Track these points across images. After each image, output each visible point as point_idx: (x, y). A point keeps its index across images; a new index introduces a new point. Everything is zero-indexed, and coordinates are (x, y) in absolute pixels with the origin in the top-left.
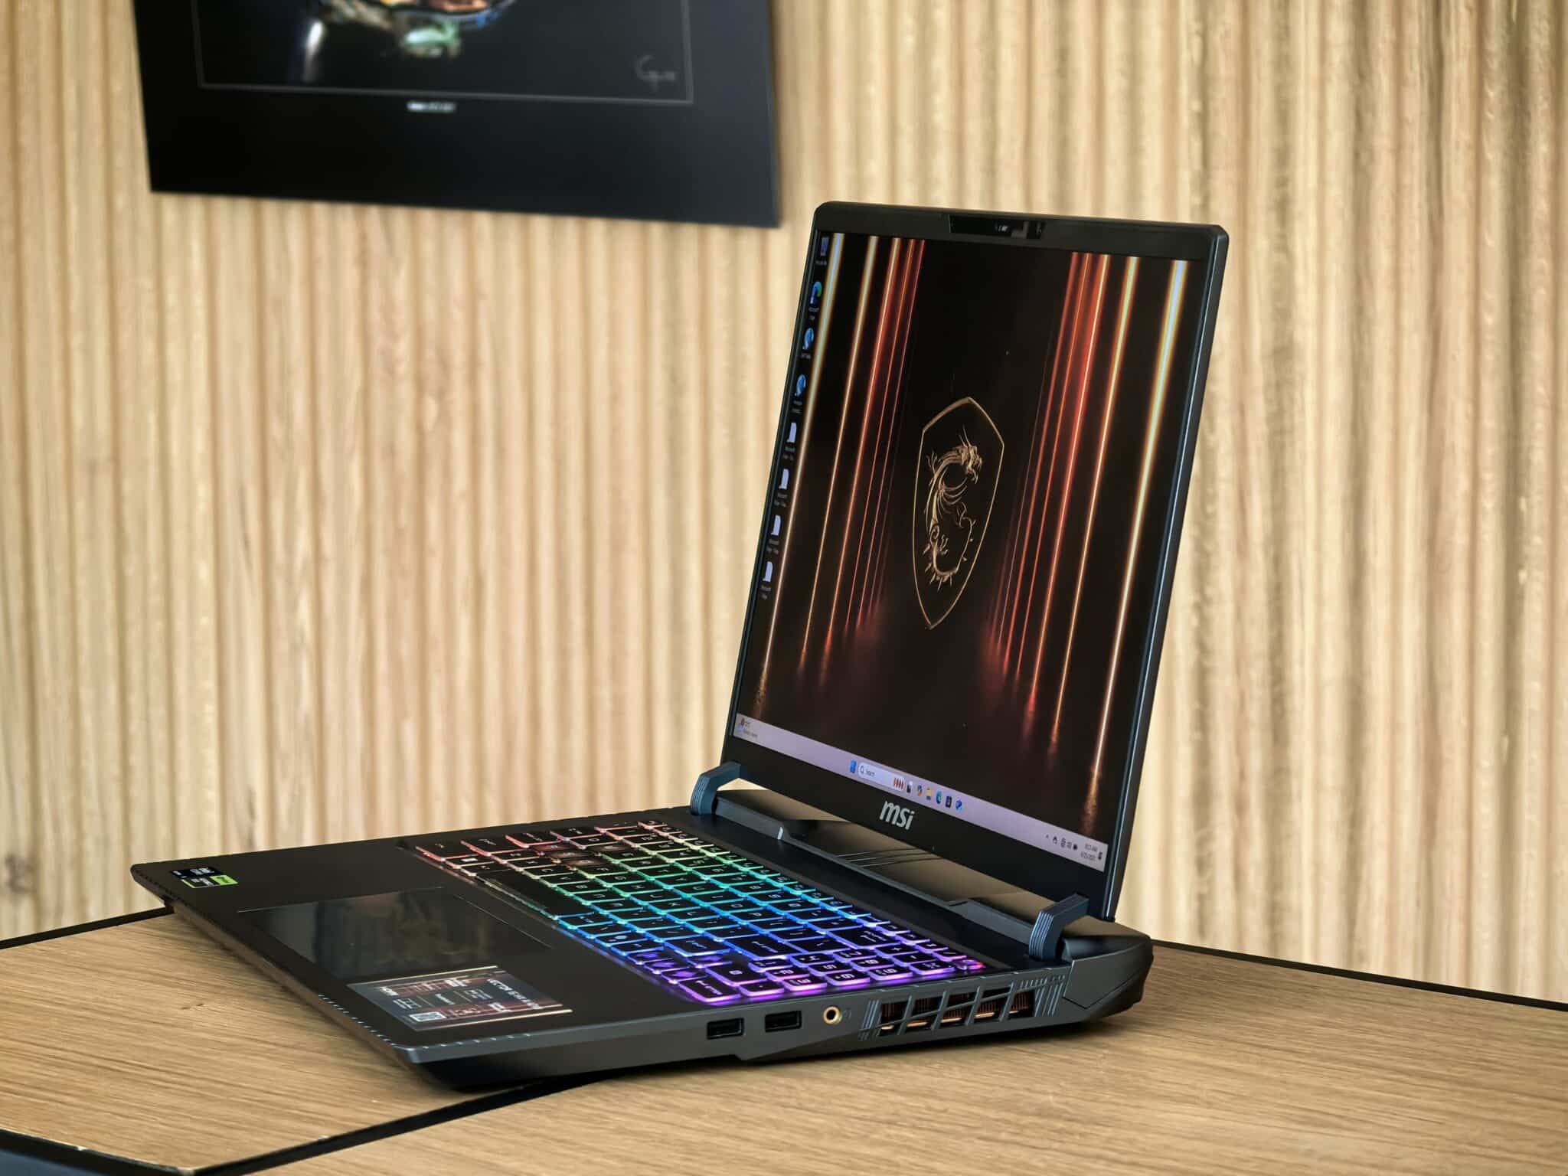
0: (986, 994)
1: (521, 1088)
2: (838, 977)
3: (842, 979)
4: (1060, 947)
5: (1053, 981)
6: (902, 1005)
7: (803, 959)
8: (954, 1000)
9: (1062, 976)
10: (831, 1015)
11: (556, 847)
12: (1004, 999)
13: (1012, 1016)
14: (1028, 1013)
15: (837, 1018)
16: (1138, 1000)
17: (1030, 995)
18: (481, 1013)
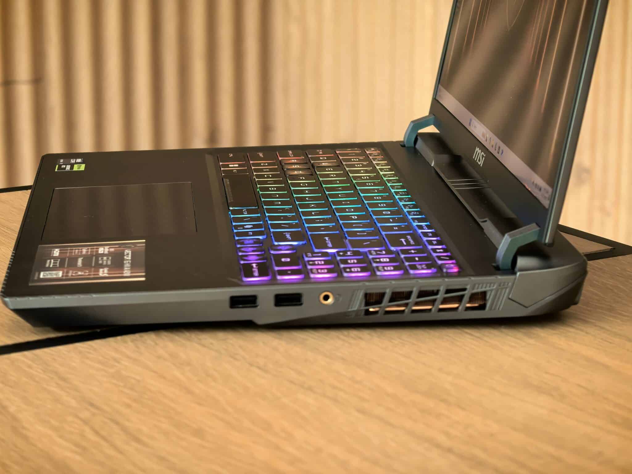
0: (448, 291)
1: (99, 330)
2: (348, 270)
3: (351, 272)
4: (514, 262)
5: (502, 286)
6: (383, 295)
7: (341, 254)
8: (422, 294)
9: (508, 283)
10: (326, 298)
11: (296, 161)
12: (463, 296)
13: (468, 309)
14: (482, 307)
15: (330, 301)
16: (576, 303)
17: (484, 294)
18: (88, 275)
